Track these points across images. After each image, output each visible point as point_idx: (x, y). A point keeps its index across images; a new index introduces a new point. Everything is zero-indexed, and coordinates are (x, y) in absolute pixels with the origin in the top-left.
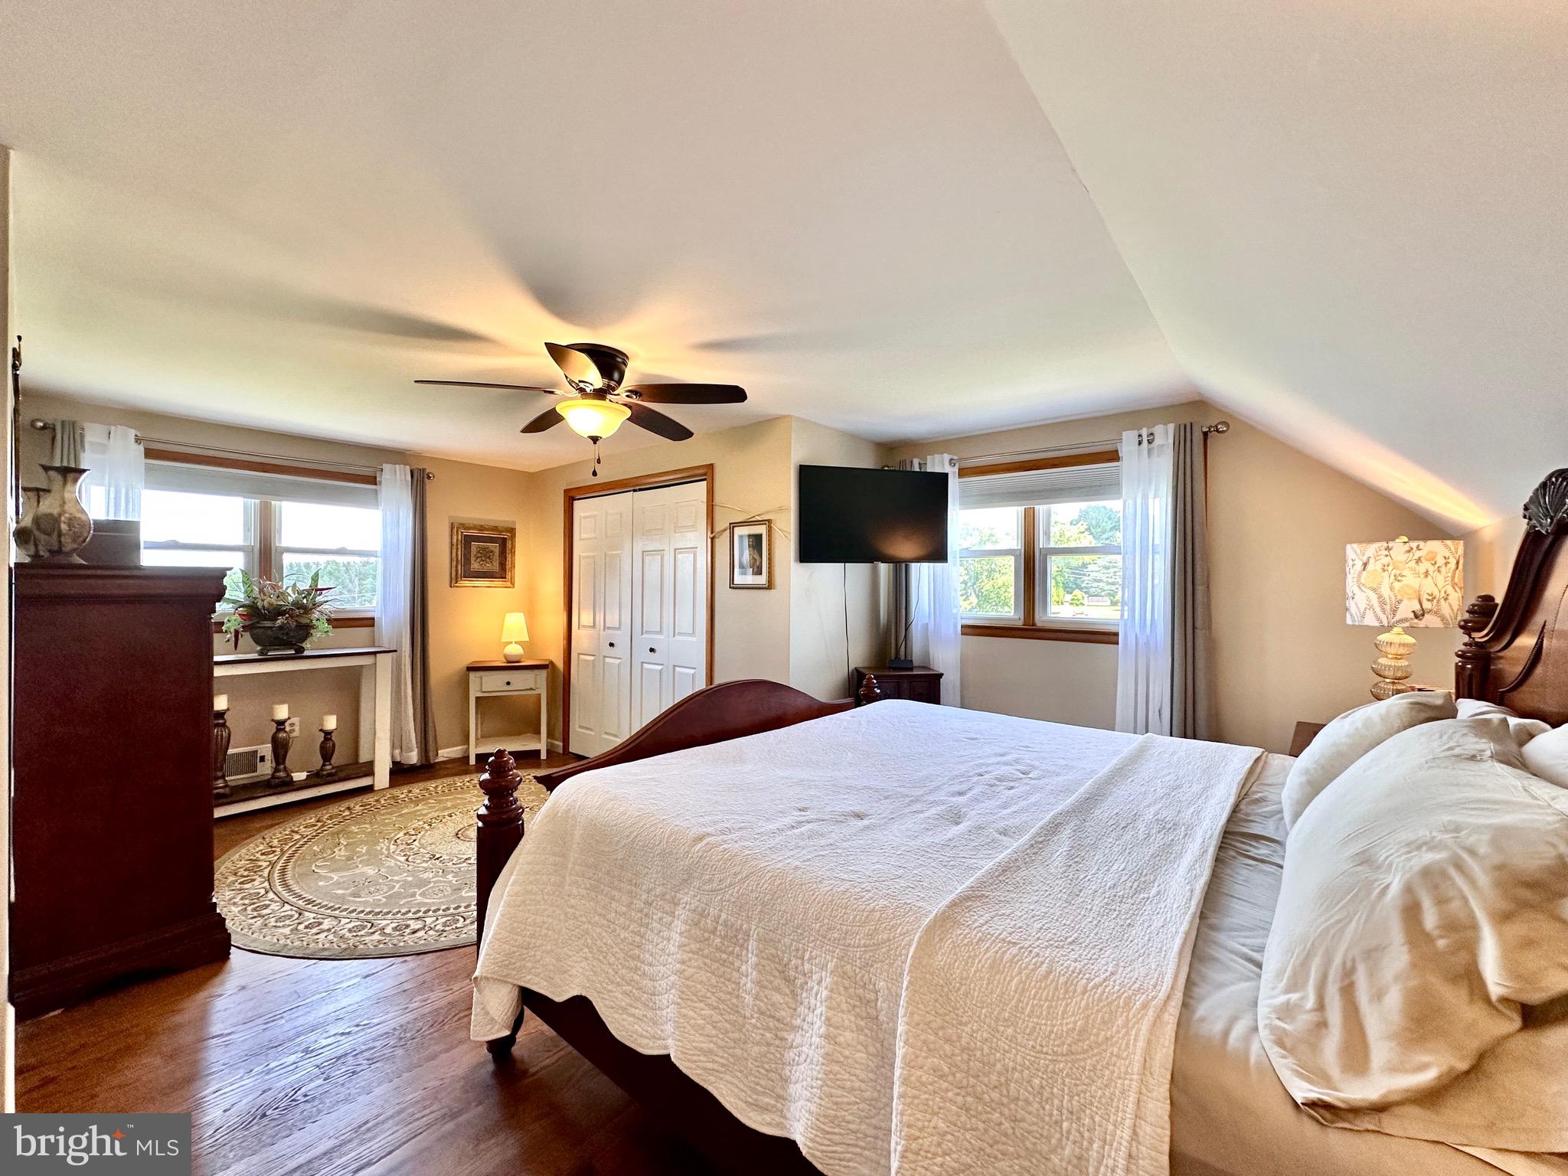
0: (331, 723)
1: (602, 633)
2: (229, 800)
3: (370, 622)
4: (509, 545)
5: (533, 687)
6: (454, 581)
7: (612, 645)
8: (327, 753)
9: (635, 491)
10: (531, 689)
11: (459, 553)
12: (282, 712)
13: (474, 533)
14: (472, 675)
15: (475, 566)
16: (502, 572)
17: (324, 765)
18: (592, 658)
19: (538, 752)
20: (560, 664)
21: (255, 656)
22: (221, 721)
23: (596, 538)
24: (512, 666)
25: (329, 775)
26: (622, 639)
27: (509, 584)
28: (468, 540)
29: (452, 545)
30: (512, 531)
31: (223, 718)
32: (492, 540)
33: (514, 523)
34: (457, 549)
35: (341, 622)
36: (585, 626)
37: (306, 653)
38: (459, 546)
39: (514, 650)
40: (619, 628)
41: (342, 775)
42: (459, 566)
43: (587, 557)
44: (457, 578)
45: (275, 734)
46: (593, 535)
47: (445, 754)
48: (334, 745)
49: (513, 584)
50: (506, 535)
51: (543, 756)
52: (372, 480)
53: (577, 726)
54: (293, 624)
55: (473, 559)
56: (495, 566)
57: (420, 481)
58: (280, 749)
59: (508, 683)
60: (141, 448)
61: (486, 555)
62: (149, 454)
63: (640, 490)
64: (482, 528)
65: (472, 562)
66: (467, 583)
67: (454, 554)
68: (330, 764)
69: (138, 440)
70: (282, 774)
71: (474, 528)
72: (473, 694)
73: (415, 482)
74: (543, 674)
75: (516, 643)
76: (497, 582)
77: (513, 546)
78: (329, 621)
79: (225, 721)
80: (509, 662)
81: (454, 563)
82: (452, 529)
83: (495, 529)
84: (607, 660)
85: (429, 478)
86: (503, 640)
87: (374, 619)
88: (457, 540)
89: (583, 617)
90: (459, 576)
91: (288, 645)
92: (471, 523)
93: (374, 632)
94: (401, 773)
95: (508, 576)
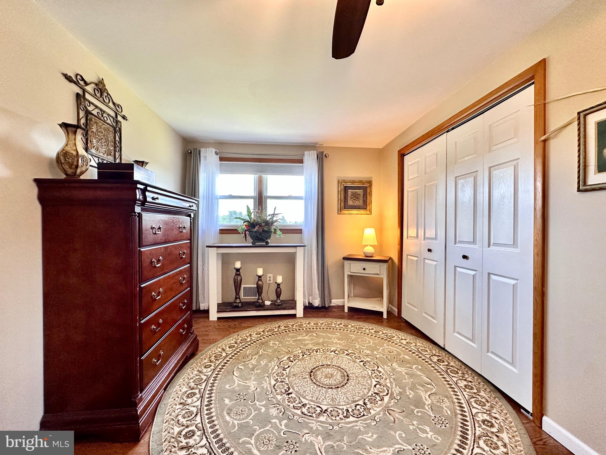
0: (279, 280)
1: (423, 242)
2: (239, 309)
3: (300, 231)
4: (368, 191)
5: (378, 273)
6: (340, 211)
7: (430, 250)
8: (278, 294)
9: (447, 132)
10: (377, 274)
11: (342, 196)
12: (260, 272)
13: (349, 185)
14: (346, 263)
15: (350, 203)
16: (365, 205)
17: (277, 300)
18: (416, 259)
19: (382, 313)
20: (396, 260)
21: (251, 245)
22: (238, 273)
23: (418, 177)
24: (368, 259)
25: (278, 305)
26: (438, 247)
27: (368, 212)
28: (346, 189)
29: (339, 192)
30: (370, 183)
31: (239, 272)
32: (359, 188)
33: (372, 178)
34: (341, 193)
35: (286, 231)
36: (412, 237)
37: (270, 245)
38: (342, 192)
39: (369, 250)
40: (436, 239)
41: (284, 306)
42: (342, 203)
43: (412, 191)
44: (341, 209)
45: (258, 281)
46: (417, 175)
47: (335, 302)
48: (281, 291)
49: (371, 212)
50: (366, 185)
51: (385, 316)
52: (301, 161)
53: (406, 302)
54: (261, 230)
55: (349, 199)
56: (360, 203)
57: (321, 158)
58: (259, 290)
59: (364, 269)
60: (218, 156)
61: (355, 197)
62: (221, 159)
63: (453, 129)
64: (353, 182)
65: (349, 201)
66: (346, 212)
67: (340, 197)
68: (280, 300)
69: (217, 154)
70: (260, 301)
71: (350, 182)
72: (347, 273)
73: (319, 159)
74: (385, 266)
75: (370, 246)
76: (362, 211)
77: (371, 191)
78: (280, 230)
79: (240, 273)
80: (366, 257)
81: (340, 201)
82: (339, 183)
83: (361, 182)
84: (427, 261)
85: (326, 156)
86: (363, 244)
87: (301, 230)
88: (341, 189)
89: (410, 231)
90: (342, 208)
91: (262, 240)
92: (349, 179)
93: (302, 236)
94: (309, 309)
95: (368, 208)
